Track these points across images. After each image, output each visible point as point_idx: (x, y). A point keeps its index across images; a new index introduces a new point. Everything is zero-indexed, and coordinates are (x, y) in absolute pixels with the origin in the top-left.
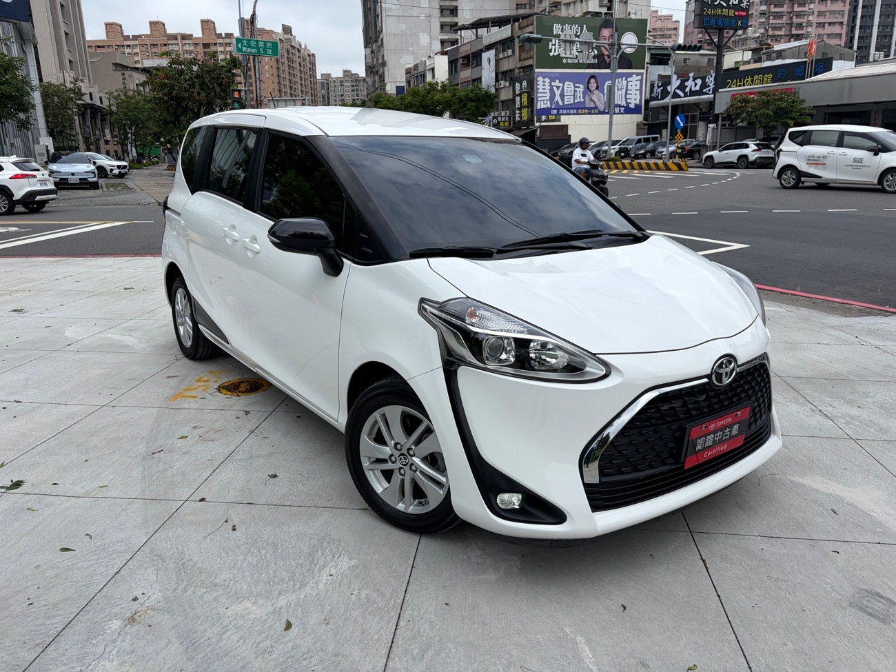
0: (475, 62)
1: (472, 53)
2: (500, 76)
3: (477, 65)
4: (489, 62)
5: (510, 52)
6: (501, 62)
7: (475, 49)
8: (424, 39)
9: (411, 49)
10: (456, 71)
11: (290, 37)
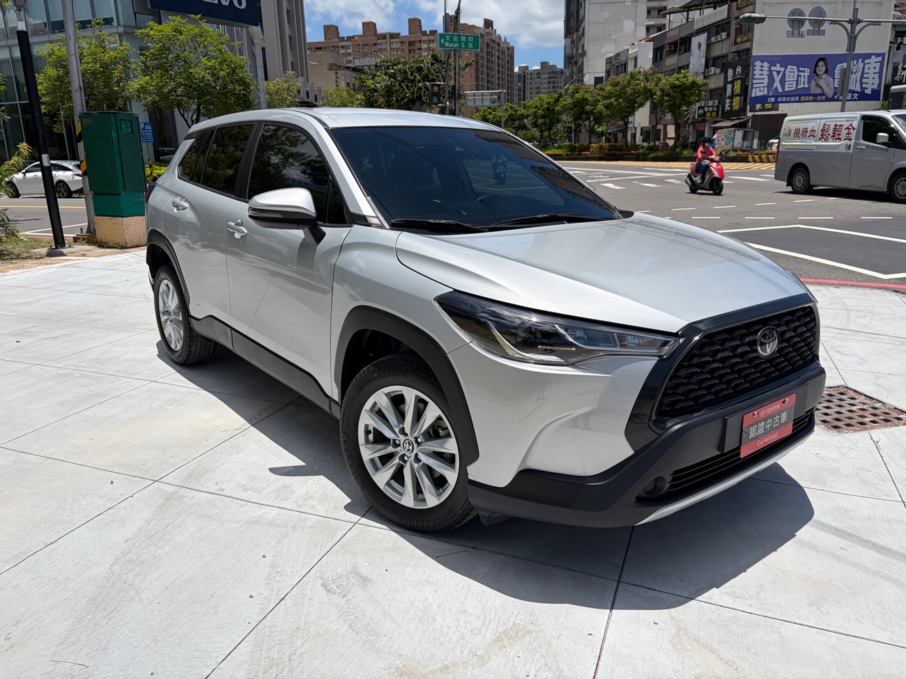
0: (683, 48)
1: (681, 39)
2: (711, 62)
3: (685, 51)
4: (699, 48)
5: (724, 35)
6: (714, 45)
7: (684, 34)
8: (628, 25)
9: (613, 37)
10: (661, 58)
11: (491, 31)
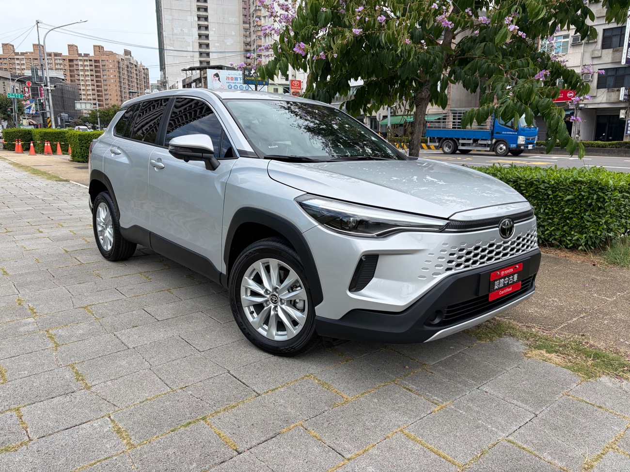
11: (130, 57)
